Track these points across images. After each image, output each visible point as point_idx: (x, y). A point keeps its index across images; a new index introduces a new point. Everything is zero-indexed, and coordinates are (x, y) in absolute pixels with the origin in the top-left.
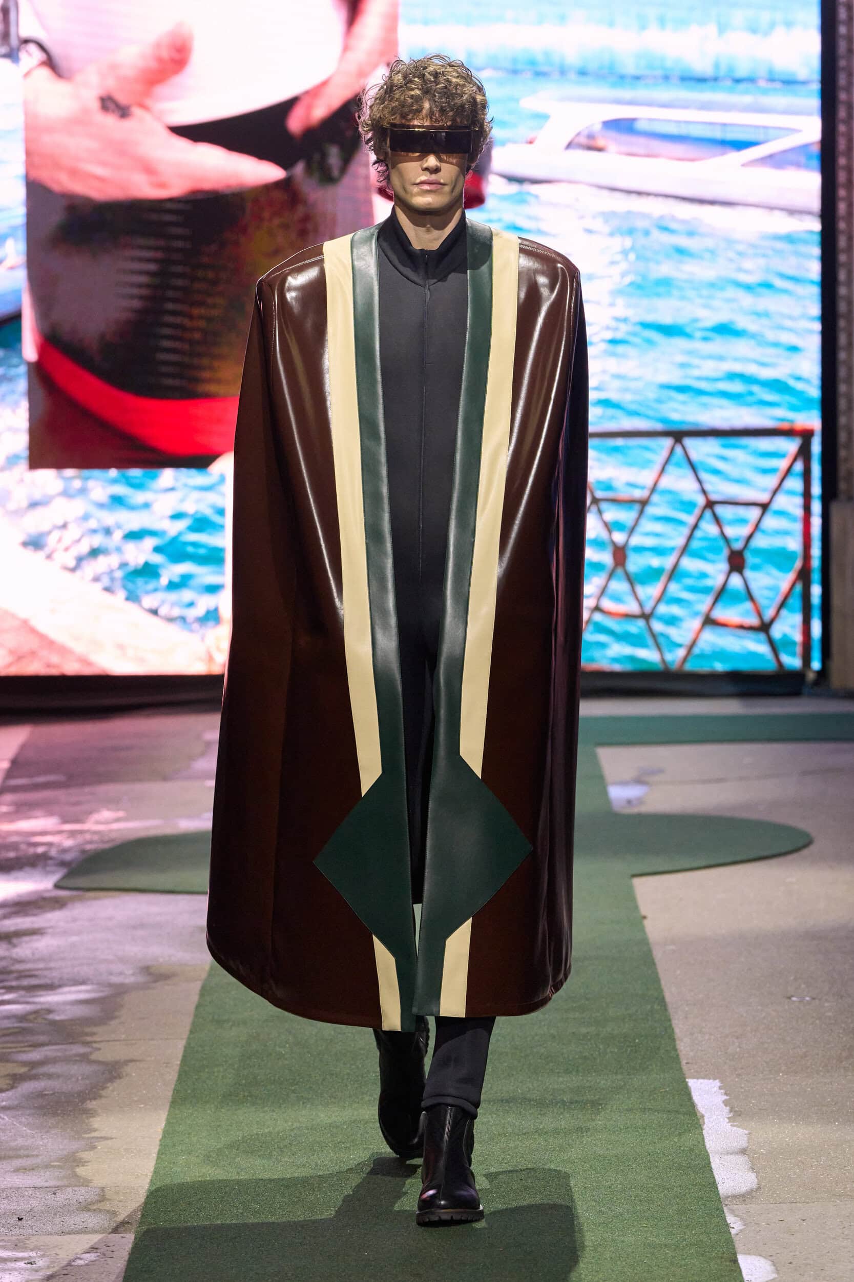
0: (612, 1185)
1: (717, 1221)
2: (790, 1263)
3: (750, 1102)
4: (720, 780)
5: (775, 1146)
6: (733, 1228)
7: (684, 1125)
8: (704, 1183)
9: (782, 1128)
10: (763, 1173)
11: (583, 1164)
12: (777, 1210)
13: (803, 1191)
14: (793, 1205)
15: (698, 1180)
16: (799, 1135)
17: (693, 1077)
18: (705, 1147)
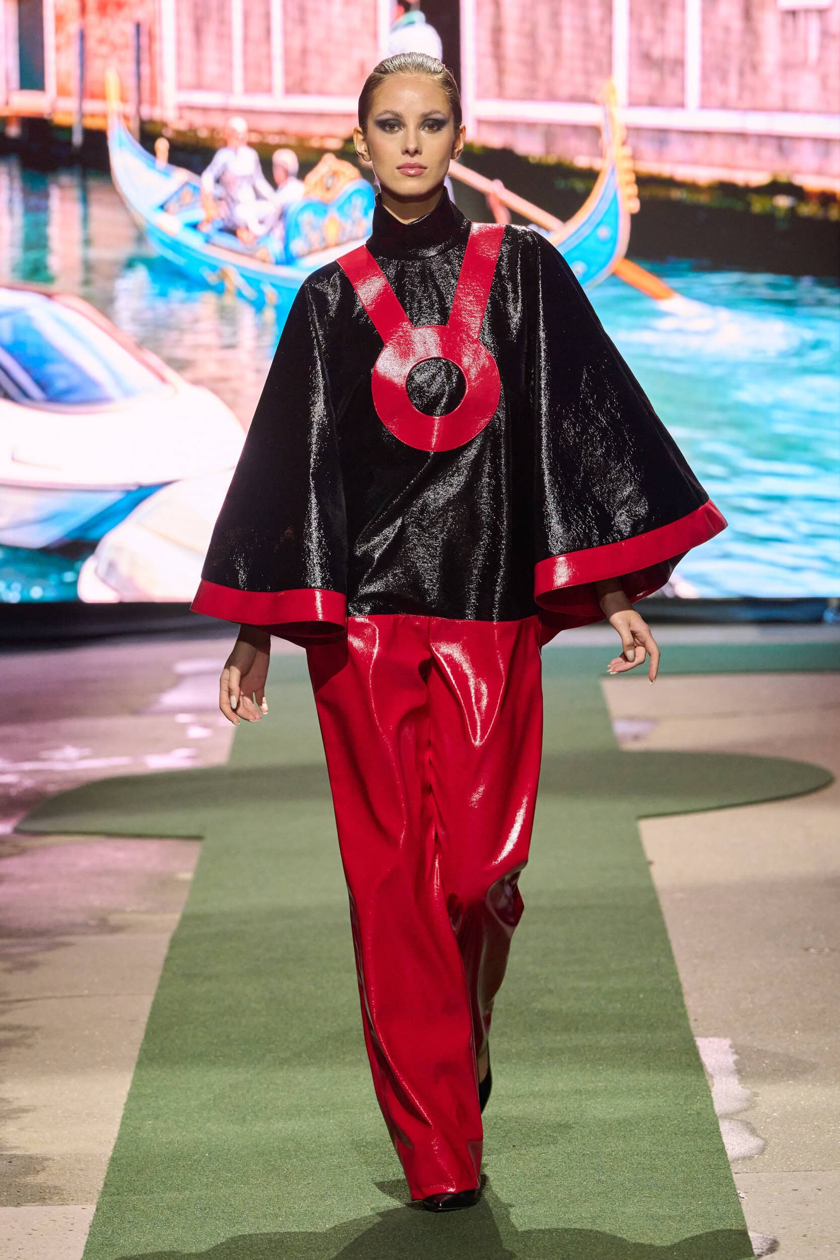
0: (613, 1151)
1: (725, 1190)
2: (805, 1236)
3: (763, 1062)
4: (735, 714)
5: (790, 1109)
6: (743, 1198)
7: (691, 1086)
8: (712, 1150)
9: (797, 1090)
10: (776, 1138)
11: (581, 1128)
12: (791, 1179)
13: (819, 1158)
14: (808, 1173)
15: (706, 1147)
16: (816, 1097)
17: (702, 1036)
18: (714, 1111)
